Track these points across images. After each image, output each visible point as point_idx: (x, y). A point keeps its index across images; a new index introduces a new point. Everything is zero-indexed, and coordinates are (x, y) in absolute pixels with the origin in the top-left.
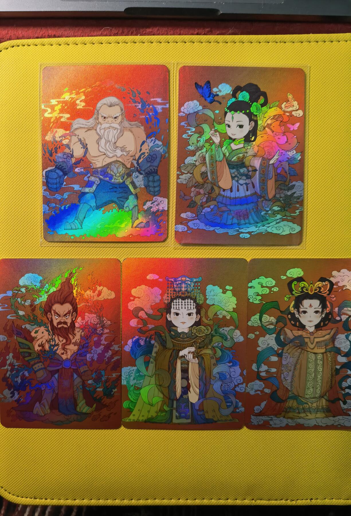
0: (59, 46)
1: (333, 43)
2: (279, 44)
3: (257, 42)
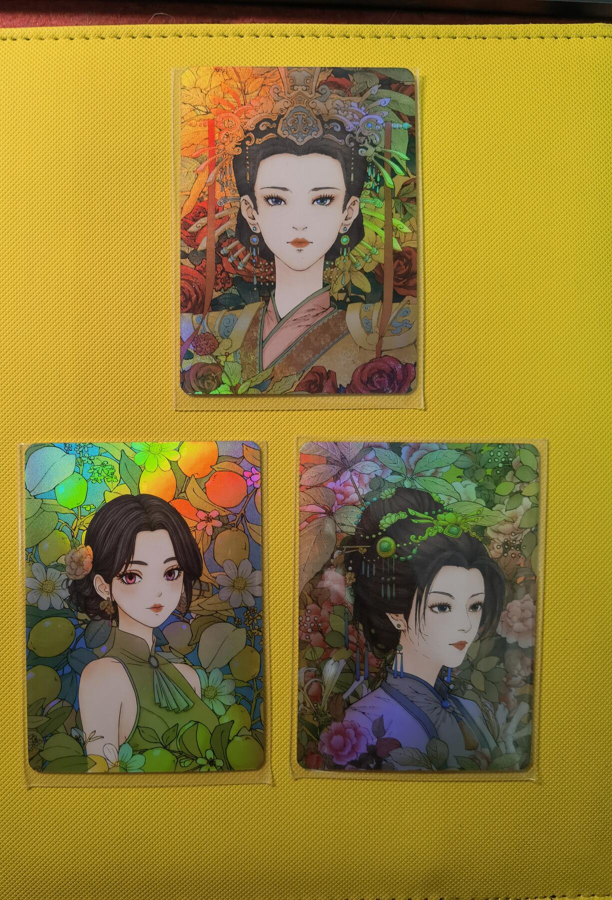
0: (70, 41)
1: (571, 40)
2: (473, 40)
3: (433, 37)
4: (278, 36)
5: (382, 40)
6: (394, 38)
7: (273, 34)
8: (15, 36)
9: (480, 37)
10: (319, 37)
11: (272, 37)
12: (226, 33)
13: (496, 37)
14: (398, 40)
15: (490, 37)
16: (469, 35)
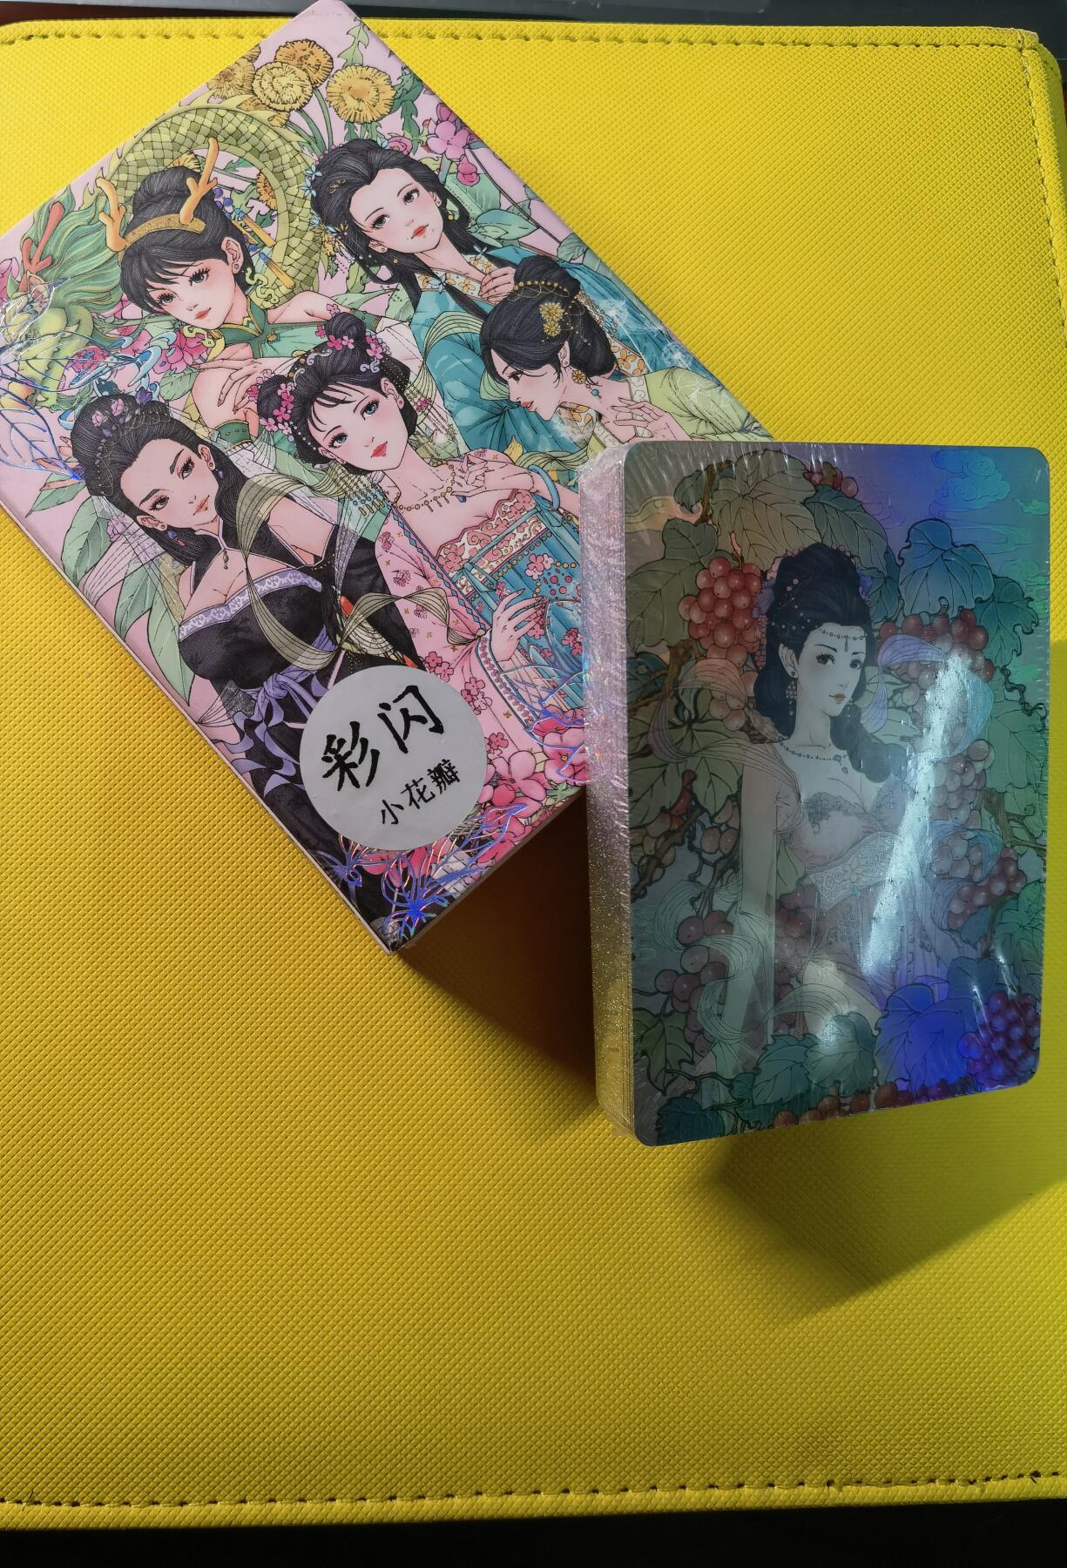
4: (489, 37)
5: (650, 45)
6: (668, 43)
7: (481, 34)
8: (77, 32)
9: (800, 43)
10: (551, 40)
11: (480, 38)
12: (408, 32)
13: (825, 43)
14: (674, 45)
15: (816, 43)
16: (784, 39)
